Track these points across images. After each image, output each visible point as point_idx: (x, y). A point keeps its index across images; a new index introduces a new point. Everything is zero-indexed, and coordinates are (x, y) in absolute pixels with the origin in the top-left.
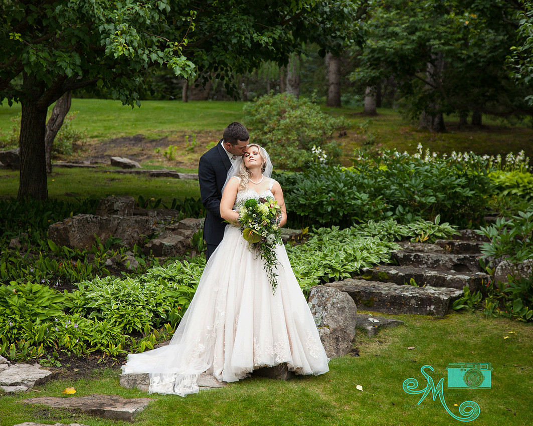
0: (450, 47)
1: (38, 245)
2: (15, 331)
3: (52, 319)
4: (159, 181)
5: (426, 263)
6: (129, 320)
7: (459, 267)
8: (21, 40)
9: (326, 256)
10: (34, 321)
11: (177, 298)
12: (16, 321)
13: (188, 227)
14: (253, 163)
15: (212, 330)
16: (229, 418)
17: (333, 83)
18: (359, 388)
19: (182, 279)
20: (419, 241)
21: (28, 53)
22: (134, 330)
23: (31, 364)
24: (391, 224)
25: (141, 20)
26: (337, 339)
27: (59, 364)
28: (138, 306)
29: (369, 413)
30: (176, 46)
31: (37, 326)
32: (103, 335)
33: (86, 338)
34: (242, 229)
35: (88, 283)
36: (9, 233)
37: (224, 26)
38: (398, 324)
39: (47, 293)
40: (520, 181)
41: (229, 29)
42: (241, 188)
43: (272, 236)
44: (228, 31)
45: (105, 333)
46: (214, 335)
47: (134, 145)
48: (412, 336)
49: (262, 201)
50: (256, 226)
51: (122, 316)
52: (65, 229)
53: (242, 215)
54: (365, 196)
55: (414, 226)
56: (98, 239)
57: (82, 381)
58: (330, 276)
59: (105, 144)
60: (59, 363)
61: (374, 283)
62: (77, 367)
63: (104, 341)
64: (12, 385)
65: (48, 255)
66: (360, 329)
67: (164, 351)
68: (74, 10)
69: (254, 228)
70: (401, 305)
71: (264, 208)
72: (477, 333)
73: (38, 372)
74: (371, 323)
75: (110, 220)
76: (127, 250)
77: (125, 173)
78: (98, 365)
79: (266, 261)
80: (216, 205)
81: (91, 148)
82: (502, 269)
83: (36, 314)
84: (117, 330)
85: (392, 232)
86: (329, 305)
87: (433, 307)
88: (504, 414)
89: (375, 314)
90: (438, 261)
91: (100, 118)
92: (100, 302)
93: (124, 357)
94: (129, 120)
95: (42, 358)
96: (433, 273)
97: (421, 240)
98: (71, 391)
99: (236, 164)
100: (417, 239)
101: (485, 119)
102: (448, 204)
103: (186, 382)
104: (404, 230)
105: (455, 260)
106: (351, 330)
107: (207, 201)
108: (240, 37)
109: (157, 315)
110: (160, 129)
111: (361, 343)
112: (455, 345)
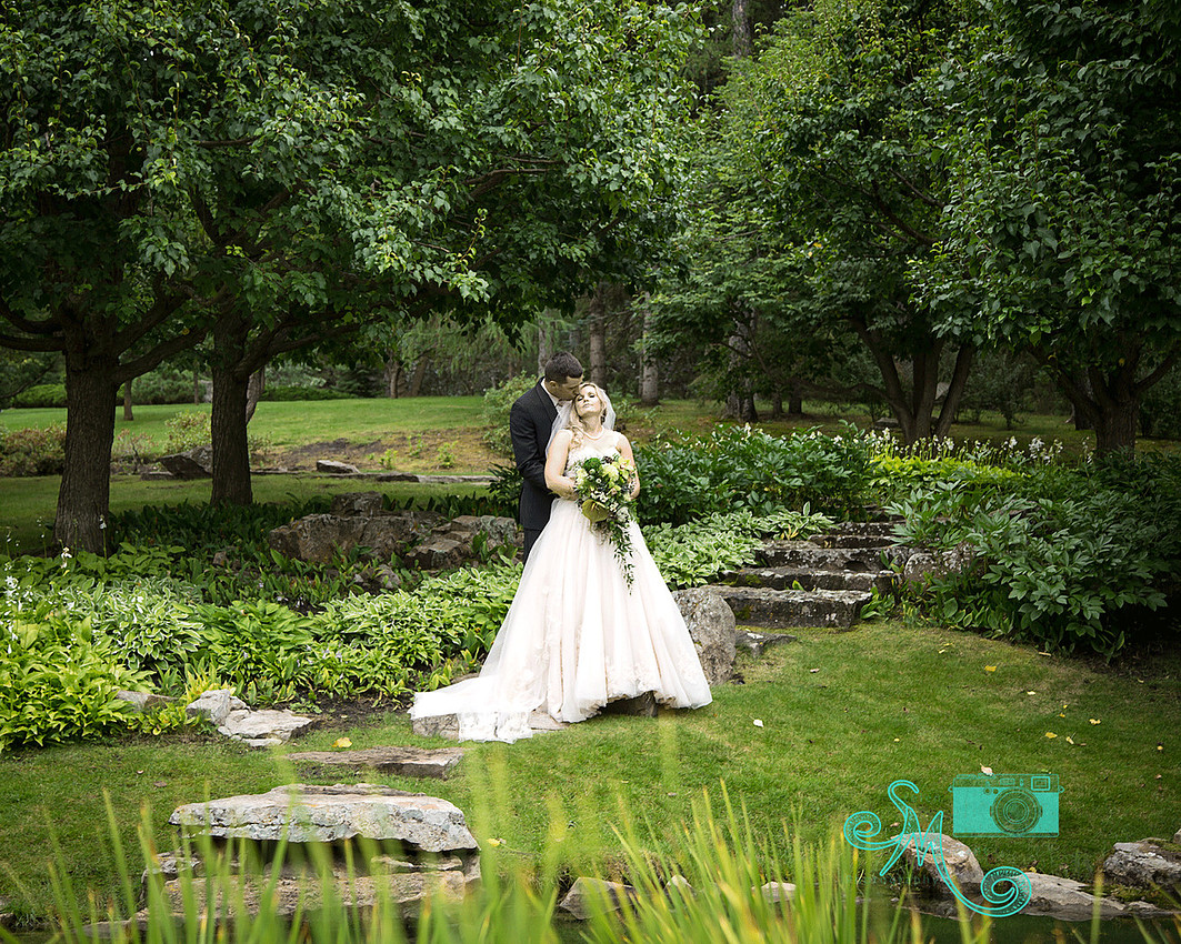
0: (770, 300)
1: (256, 560)
2: (251, 666)
3: (299, 649)
4: (393, 485)
5: (807, 562)
6: (410, 648)
7: (854, 565)
8: (242, 255)
9: (669, 556)
10: (276, 651)
11: (473, 616)
12: (250, 651)
13: (466, 528)
14: (590, 409)
15: (544, 649)
16: (585, 767)
17: (596, 366)
18: (758, 722)
19: (474, 593)
20: (785, 538)
21: (251, 273)
22: (418, 661)
23: (280, 710)
24: (745, 516)
25: (411, 222)
26: (713, 660)
27: (318, 710)
28: (419, 628)
29: (780, 755)
30: (459, 258)
31: (281, 658)
32: (376, 669)
33: (354, 673)
34: (581, 502)
35: (339, 603)
36: (211, 546)
37: (518, 236)
38: (789, 640)
39: (287, 615)
40: (889, 468)
41: (525, 240)
42: (574, 445)
43: (625, 509)
44: (522, 243)
45: (379, 665)
46: (546, 656)
47: (335, 452)
48: (811, 655)
49: (608, 460)
50: (602, 496)
51: (399, 642)
52: (293, 535)
53: (581, 481)
54: (704, 481)
55: (776, 519)
56: (340, 549)
57: (355, 730)
58: (679, 583)
59: (295, 452)
60: (317, 707)
61: (743, 589)
62: (345, 713)
63: (378, 676)
64: (259, 737)
65: (271, 572)
66: (742, 648)
67: (468, 685)
68: (315, 211)
69: (598, 500)
70: (788, 615)
71: (611, 470)
72: (900, 647)
73: (292, 720)
74: (753, 640)
75: (354, 523)
76: (381, 563)
77: (341, 478)
78: (374, 709)
79: (616, 546)
80: (538, 472)
81: (276, 458)
82: (914, 565)
83: (278, 642)
84: (395, 661)
85: (748, 526)
86: (699, 614)
87: (834, 615)
88: (965, 748)
89: (754, 629)
90: (825, 558)
91: (284, 420)
92: (365, 624)
93: (408, 698)
94: (324, 421)
95: (293, 701)
96: (825, 573)
97: (788, 536)
98: (345, 742)
99: (563, 412)
100: (783, 536)
101: (805, 407)
102: (818, 487)
103: (514, 723)
104: (764, 524)
105: (848, 556)
106: (730, 648)
107: (525, 466)
108: (541, 251)
109: (446, 640)
110: (369, 430)
111: (744, 666)
112: (875, 663)
